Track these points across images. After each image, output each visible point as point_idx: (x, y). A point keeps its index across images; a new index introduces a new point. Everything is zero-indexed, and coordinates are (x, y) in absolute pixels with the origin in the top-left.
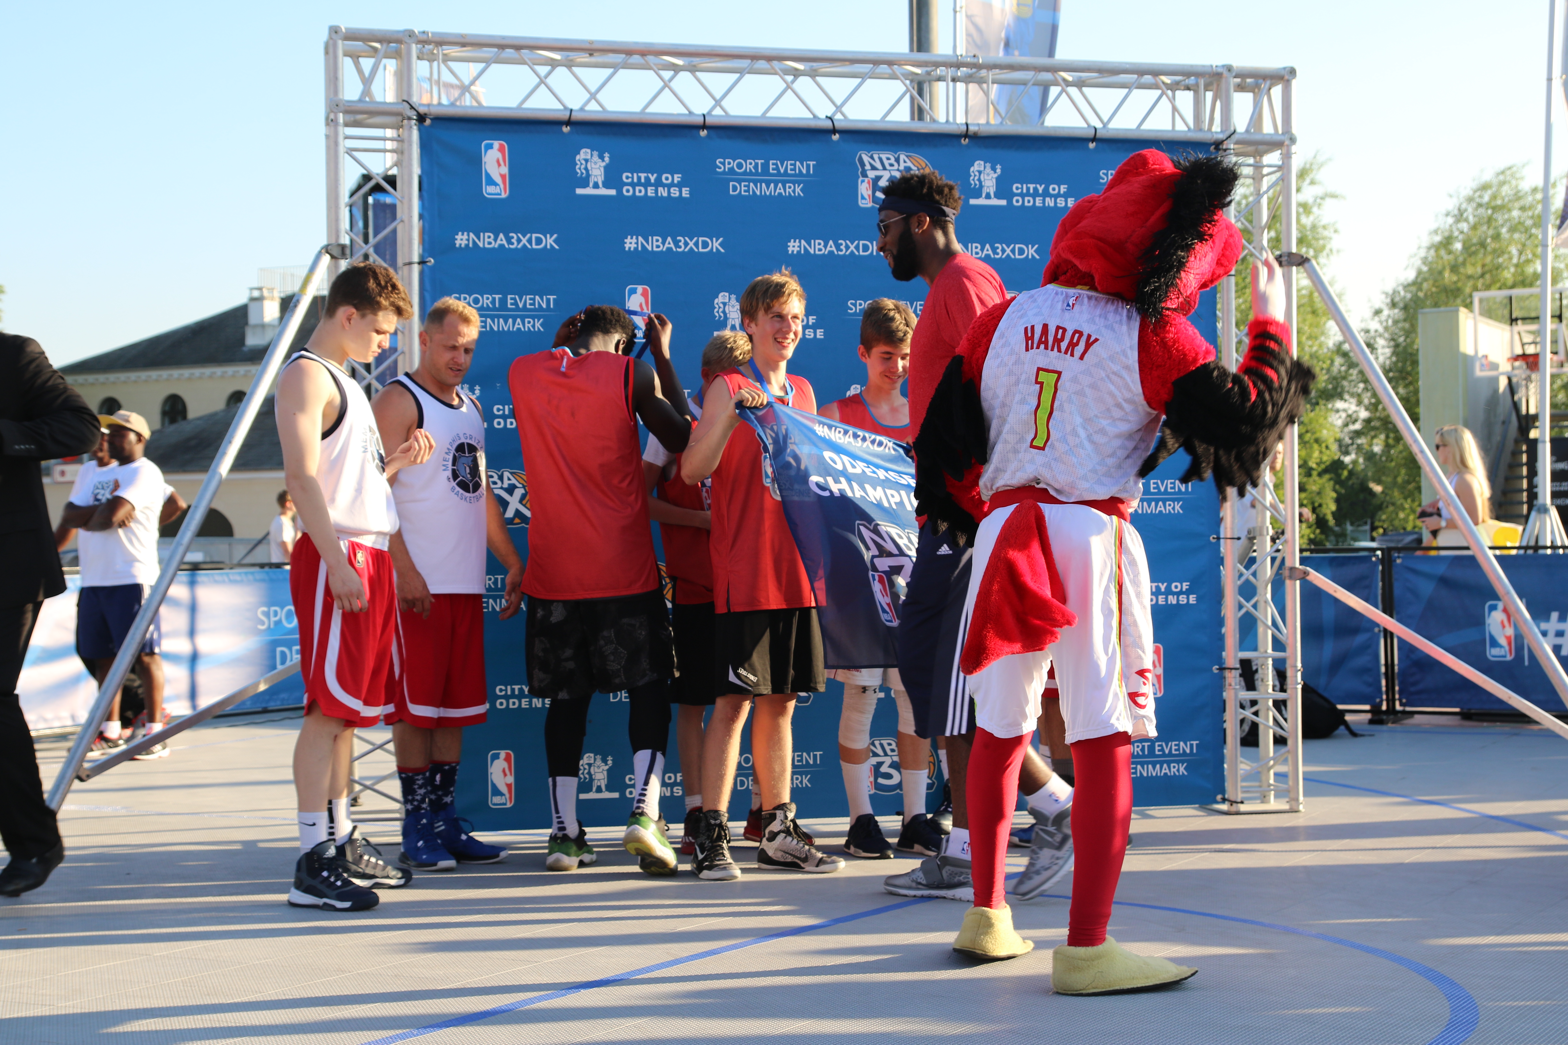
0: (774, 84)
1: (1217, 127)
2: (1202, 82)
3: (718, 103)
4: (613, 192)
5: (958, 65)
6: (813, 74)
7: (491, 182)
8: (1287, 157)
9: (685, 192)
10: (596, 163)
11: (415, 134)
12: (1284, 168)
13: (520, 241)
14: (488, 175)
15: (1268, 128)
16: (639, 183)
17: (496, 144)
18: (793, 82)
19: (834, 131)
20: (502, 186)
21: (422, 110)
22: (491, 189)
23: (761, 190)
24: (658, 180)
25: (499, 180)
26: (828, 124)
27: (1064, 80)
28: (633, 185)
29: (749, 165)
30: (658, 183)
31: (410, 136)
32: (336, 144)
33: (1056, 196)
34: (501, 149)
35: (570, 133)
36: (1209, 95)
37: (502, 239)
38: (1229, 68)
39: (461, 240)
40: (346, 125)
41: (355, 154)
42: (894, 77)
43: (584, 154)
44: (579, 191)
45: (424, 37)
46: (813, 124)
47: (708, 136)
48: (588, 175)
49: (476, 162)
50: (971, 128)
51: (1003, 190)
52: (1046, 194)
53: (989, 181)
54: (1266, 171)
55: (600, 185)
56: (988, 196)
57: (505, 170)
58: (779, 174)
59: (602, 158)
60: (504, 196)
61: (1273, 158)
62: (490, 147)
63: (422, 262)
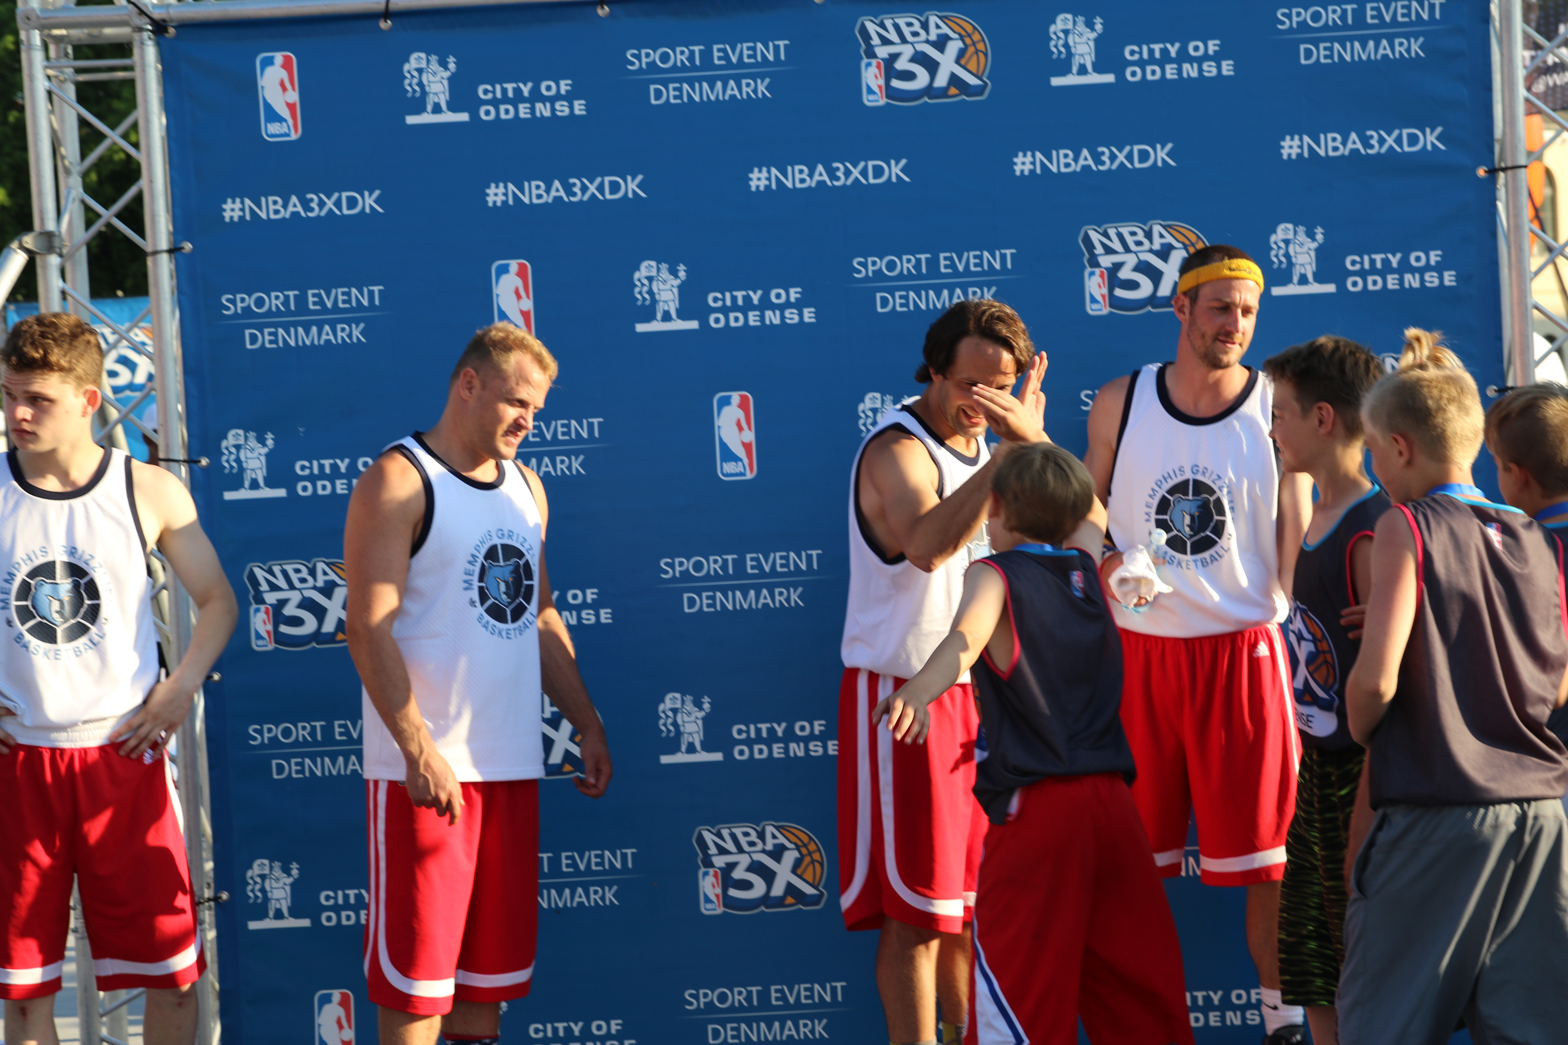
4: (464, 117)
7: (273, 116)
9: (579, 107)
10: (434, 74)
11: (152, 51)
13: (323, 205)
14: (268, 106)
16: (505, 100)
17: (279, 57)
20: (290, 122)
21: (157, 14)
22: (274, 128)
23: (702, 93)
24: (535, 92)
25: (285, 113)
28: (495, 102)
29: (679, 56)
30: (536, 97)
31: (143, 56)
33: (1201, 60)
34: (287, 65)
35: (391, 29)
37: (295, 204)
39: (232, 210)
43: (416, 60)
44: (411, 120)
47: (611, 16)
48: (424, 94)
49: (251, 87)
51: (1107, 58)
52: (1183, 57)
53: (1084, 45)
55: (444, 106)
56: (1083, 70)
57: (293, 96)
58: (730, 65)
59: (444, 64)
60: (294, 137)
62: (269, 62)
63: (173, 251)
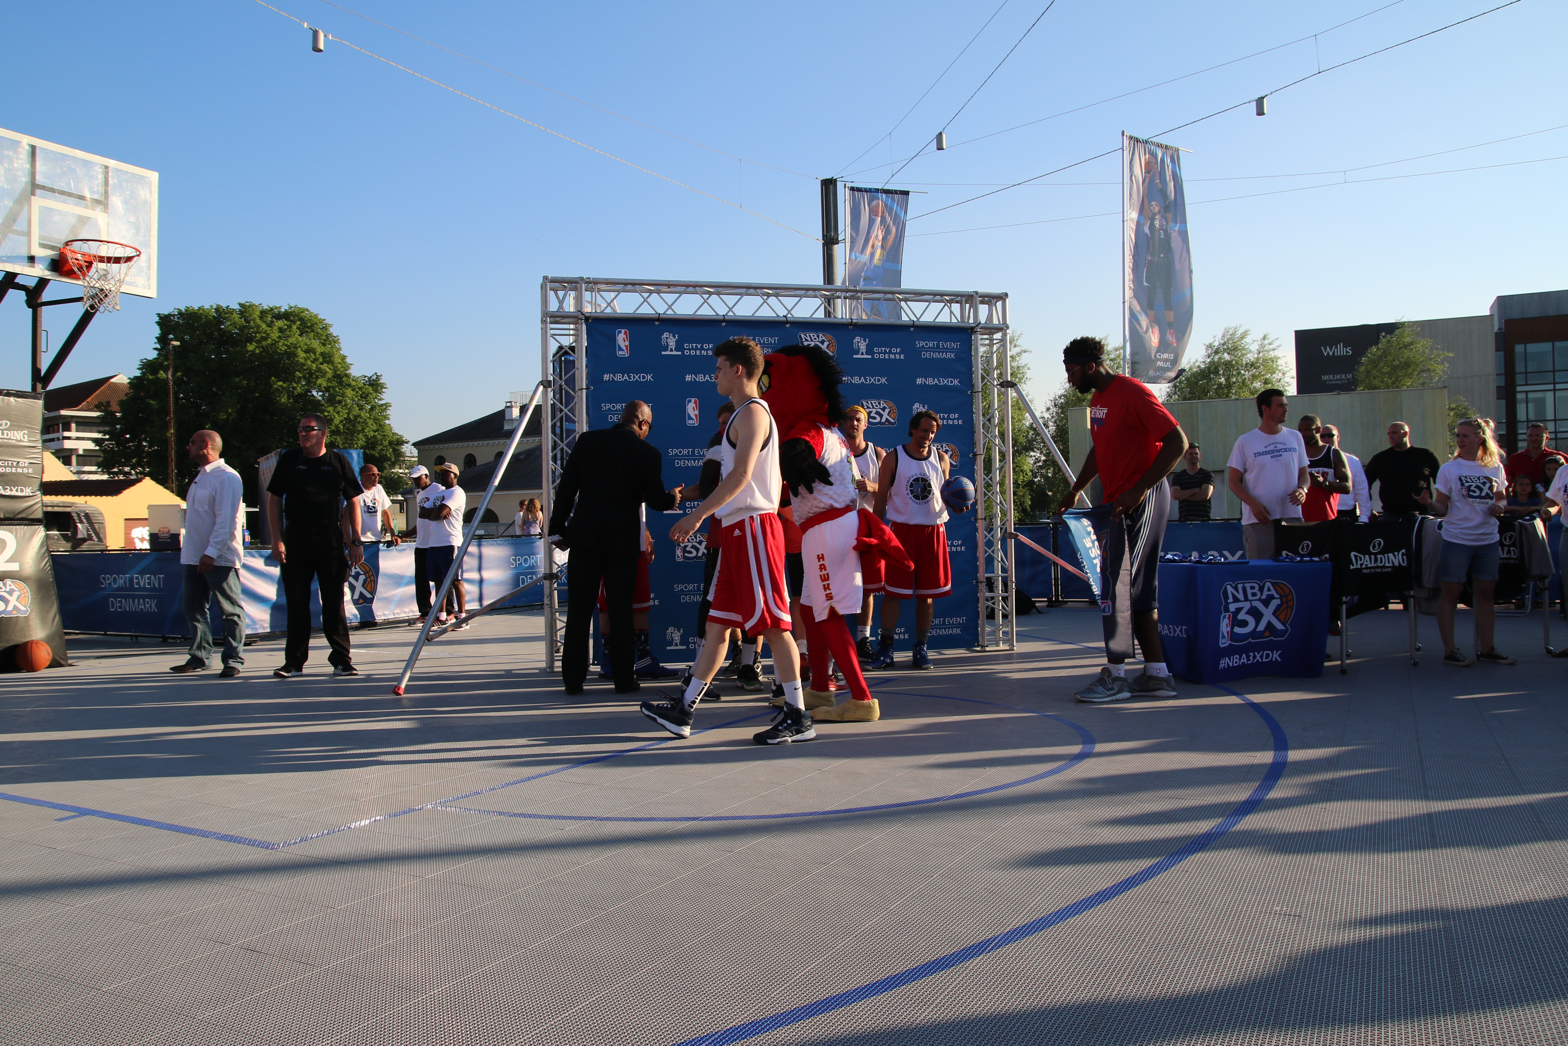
0: (758, 300)
1: (971, 321)
2: (964, 299)
3: (731, 309)
4: (680, 353)
5: (847, 291)
6: (777, 296)
7: (621, 349)
8: (1005, 335)
10: (671, 339)
11: (584, 327)
12: (1003, 340)
13: (635, 377)
15: (995, 321)
16: (692, 349)
17: (623, 331)
18: (767, 299)
19: (787, 322)
20: (626, 351)
21: (587, 315)
22: (621, 353)
24: (702, 347)
25: (624, 348)
26: (785, 319)
27: (898, 298)
28: (689, 349)
30: (702, 349)
31: (582, 328)
32: (546, 332)
33: (895, 354)
34: (625, 333)
35: (659, 325)
36: (967, 305)
37: (626, 377)
38: (977, 293)
39: (606, 377)
40: (551, 323)
41: (555, 337)
42: (815, 297)
43: (666, 335)
44: (663, 353)
45: (589, 280)
46: (777, 319)
47: (726, 325)
48: (668, 345)
49: (614, 339)
50: (854, 321)
51: (869, 351)
52: (890, 352)
53: (863, 347)
54: (995, 342)
55: (674, 350)
56: (862, 354)
57: (627, 343)
59: (674, 337)
60: (627, 356)
61: (998, 336)
62: (620, 332)
63: (587, 389)
